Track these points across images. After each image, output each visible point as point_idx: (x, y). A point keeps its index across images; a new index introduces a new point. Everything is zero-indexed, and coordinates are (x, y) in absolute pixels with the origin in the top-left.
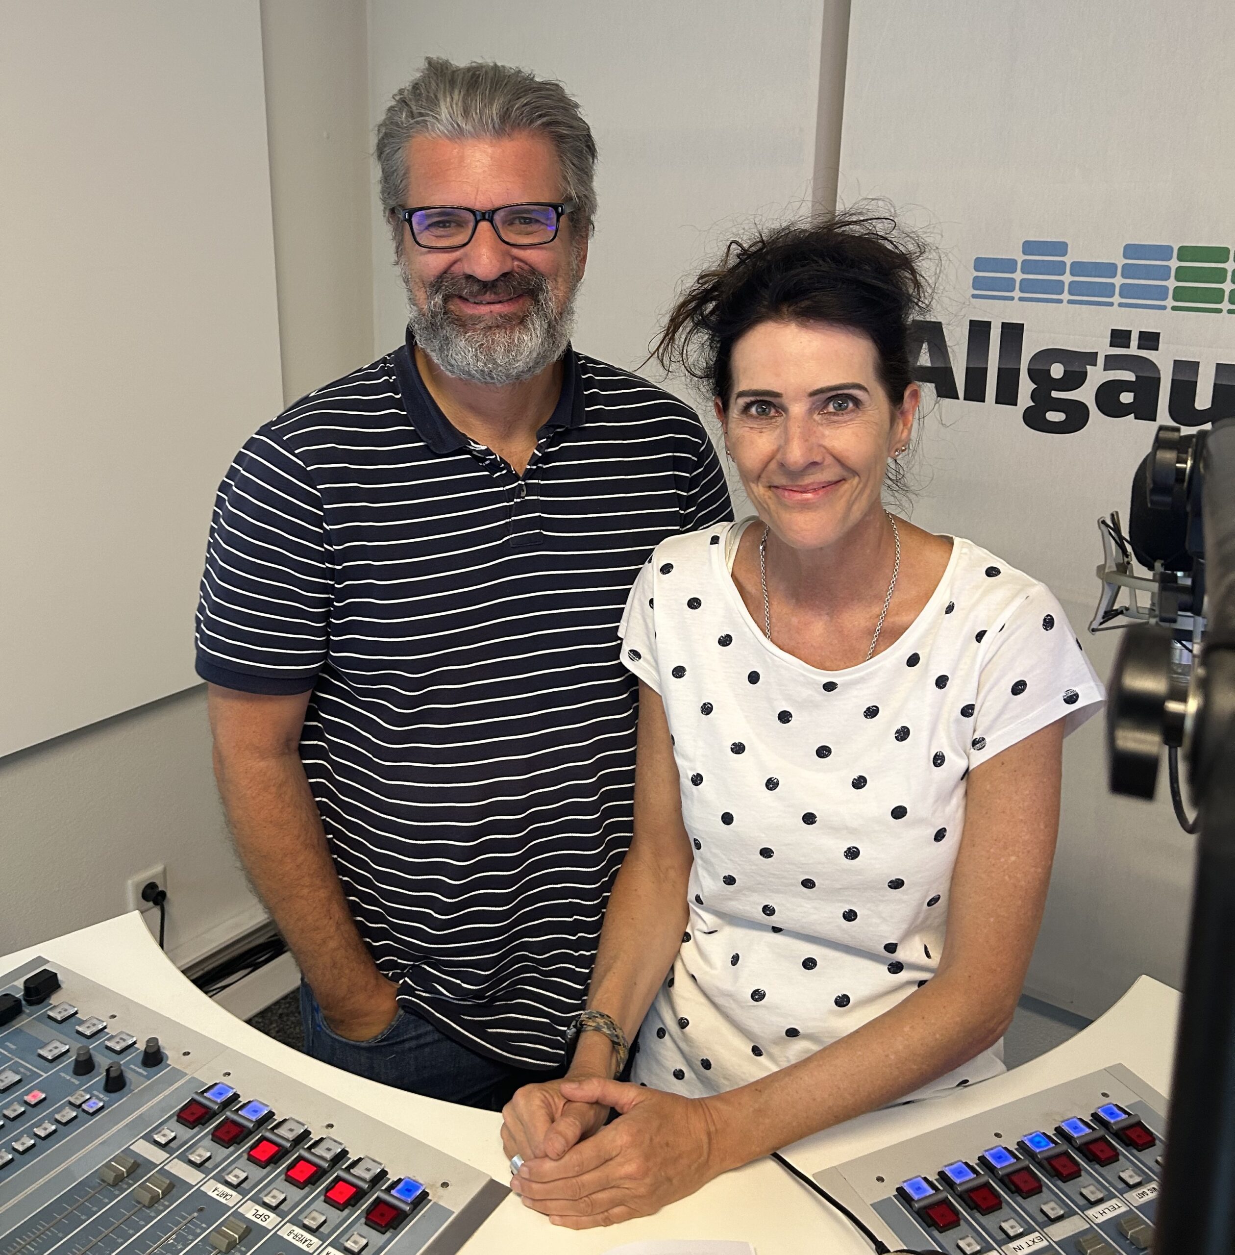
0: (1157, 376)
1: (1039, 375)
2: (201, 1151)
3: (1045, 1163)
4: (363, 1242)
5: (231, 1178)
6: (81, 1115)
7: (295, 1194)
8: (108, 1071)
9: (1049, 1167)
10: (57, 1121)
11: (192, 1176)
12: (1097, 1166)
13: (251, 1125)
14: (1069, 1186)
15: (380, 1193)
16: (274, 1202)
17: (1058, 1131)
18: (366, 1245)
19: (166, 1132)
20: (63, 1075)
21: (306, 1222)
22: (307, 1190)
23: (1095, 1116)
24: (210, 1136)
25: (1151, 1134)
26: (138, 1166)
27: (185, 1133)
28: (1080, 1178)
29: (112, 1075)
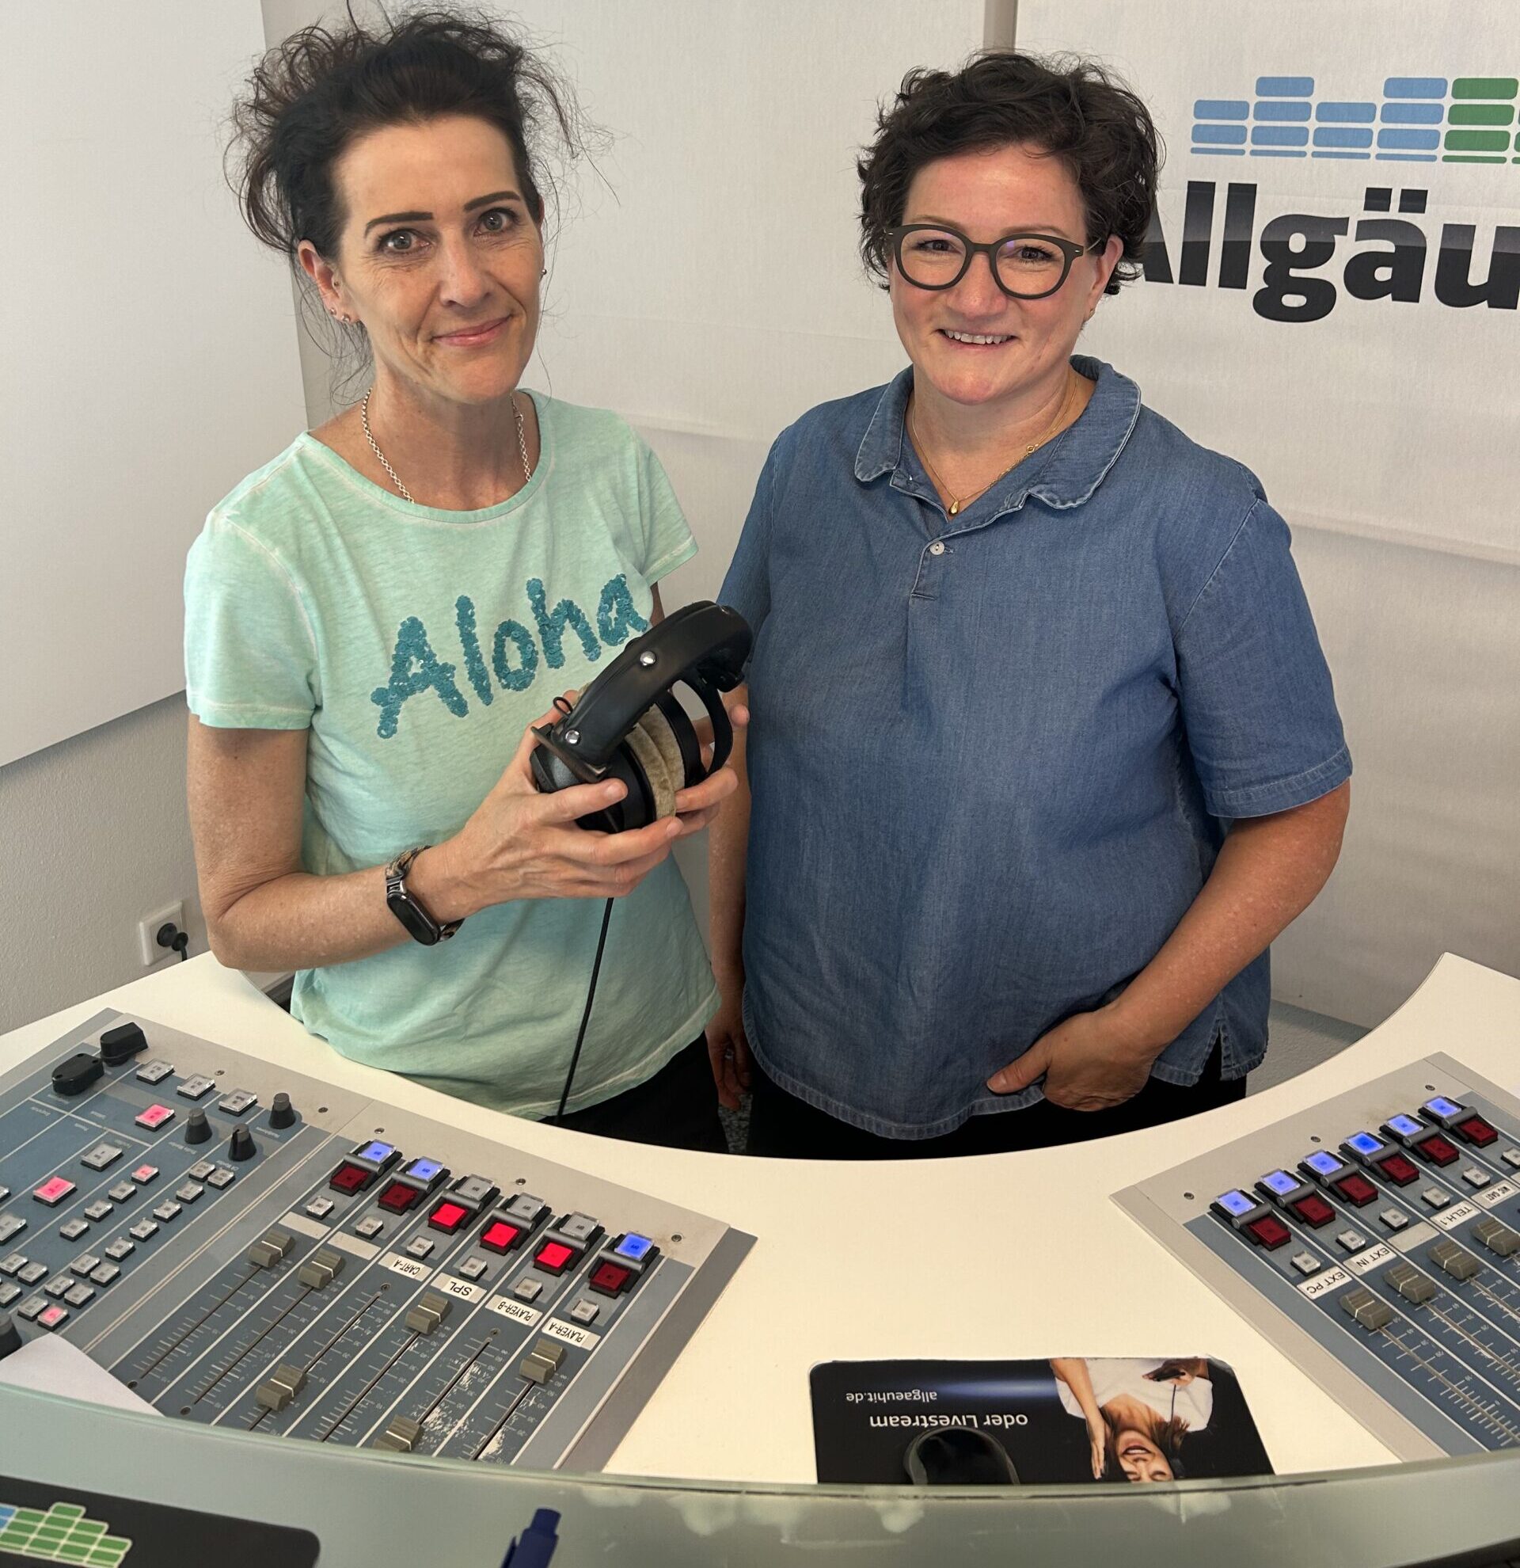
0: (1422, 245)
1: (1274, 248)
2: (369, 1221)
3: (1376, 1166)
4: (594, 1309)
5: (413, 1249)
6: (209, 1189)
7: (497, 1261)
8: (235, 1135)
9: (1381, 1171)
10: (179, 1199)
11: (366, 1251)
12: (1436, 1167)
13: (425, 1187)
14: (1408, 1191)
15: (600, 1252)
16: (474, 1273)
17: (1385, 1130)
18: (597, 1313)
19: (321, 1201)
20: (173, 1144)
21: (518, 1291)
22: (510, 1255)
23: (1424, 1112)
24: (377, 1203)
25: (1491, 1128)
26: (295, 1244)
27: (344, 1201)
28: (1418, 1182)
29: (240, 1139)
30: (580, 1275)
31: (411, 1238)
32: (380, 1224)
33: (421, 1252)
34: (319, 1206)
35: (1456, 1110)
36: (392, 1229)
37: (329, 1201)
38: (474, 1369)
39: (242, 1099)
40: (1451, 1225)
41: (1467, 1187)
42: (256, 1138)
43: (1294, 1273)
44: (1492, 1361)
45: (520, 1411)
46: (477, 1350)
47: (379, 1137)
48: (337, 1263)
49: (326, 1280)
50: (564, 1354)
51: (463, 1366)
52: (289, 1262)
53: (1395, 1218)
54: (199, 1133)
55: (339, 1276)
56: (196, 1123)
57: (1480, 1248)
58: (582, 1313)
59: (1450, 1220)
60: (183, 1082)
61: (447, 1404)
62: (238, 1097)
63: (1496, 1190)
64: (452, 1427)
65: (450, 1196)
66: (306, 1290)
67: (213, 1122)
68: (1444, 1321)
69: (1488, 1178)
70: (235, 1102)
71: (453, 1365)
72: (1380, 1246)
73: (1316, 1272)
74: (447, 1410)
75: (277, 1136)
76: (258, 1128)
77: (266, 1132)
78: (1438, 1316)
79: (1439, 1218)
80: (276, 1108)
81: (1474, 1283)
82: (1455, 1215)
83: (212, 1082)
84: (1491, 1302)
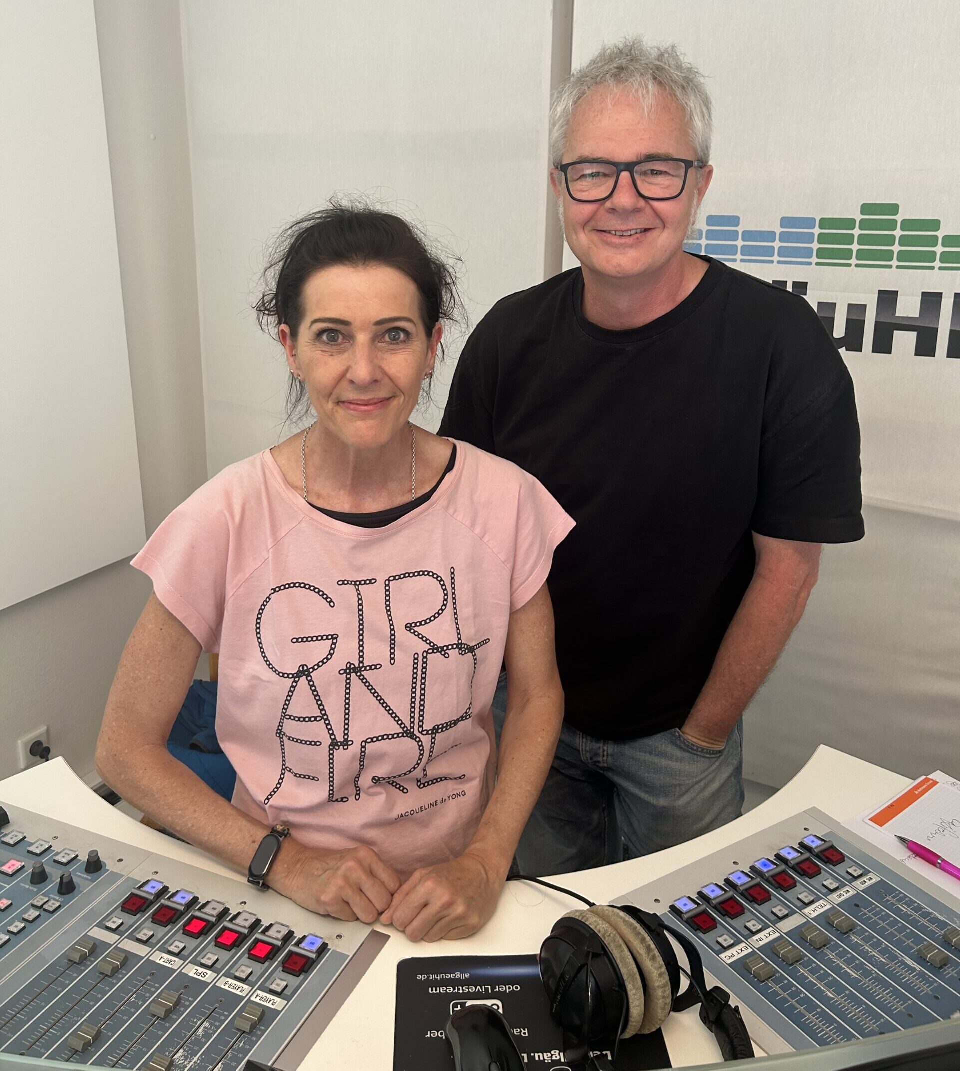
2: (145, 931)
3: (771, 879)
4: (284, 984)
5: (173, 949)
6: (43, 913)
7: (224, 955)
8: (62, 878)
9: (774, 882)
10: (24, 920)
11: (141, 951)
12: (807, 879)
13: (182, 908)
14: (789, 894)
15: (291, 948)
16: (210, 963)
17: (778, 857)
18: (287, 986)
19: (115, 919)
20: (22, 885)
21: (237, 974)
22: (234, 951)
23: (802, 845)
24: (151, 920)
25: (841, 854)
26: (96, 948)
27: (129, 919)
28: (796, 888)
29: (65, 881)
30: (277, 963)
31: (171, 942)
32: (152, 933)
33: (177, 951)
34: (114, 922)
35: (820, 843)
36: (160, 936)
37: (121, 919)
38: (206, 1024)
39: (69, 855)
40: (814, 915)
41: (825, 891)
42: (75, 880)
43: (718, 948)
44: (833, 999)
45: (234, 1050)
46: (209, 1013)
47: (155, 877)
48: (122, 959)
49: (116, 970)
50: (263, 1013)
51: (199, 1023)
52: (93, 959)
53: (780, 911)
54: (39, 877)
55: (123, 968)
56: (37, 871)
57: (830, 928)
58: (276, 987)
59: (813, 912)
60: (32, 844)
61: (187, 1046)
62: (66, 854)
63: (843, 893)
64: (191, 1062)
65: (198, 914)
66: (102, 976)
67: (48, 869)
68: (806, 975)
69: (838, 885)
70: (64, 857)
71: (193, 1022)
72: (771, 929)
73: (731, 946)
74: (188, 1051)
75: (90, 878)
76: (78, 873)
77: (83, 875)
78: (803, 972)
79: (807, 911)
80: (90, 860)
81: (826, 951)
82: (817, 909)
83: (51, 844)
84: (835, 962)
